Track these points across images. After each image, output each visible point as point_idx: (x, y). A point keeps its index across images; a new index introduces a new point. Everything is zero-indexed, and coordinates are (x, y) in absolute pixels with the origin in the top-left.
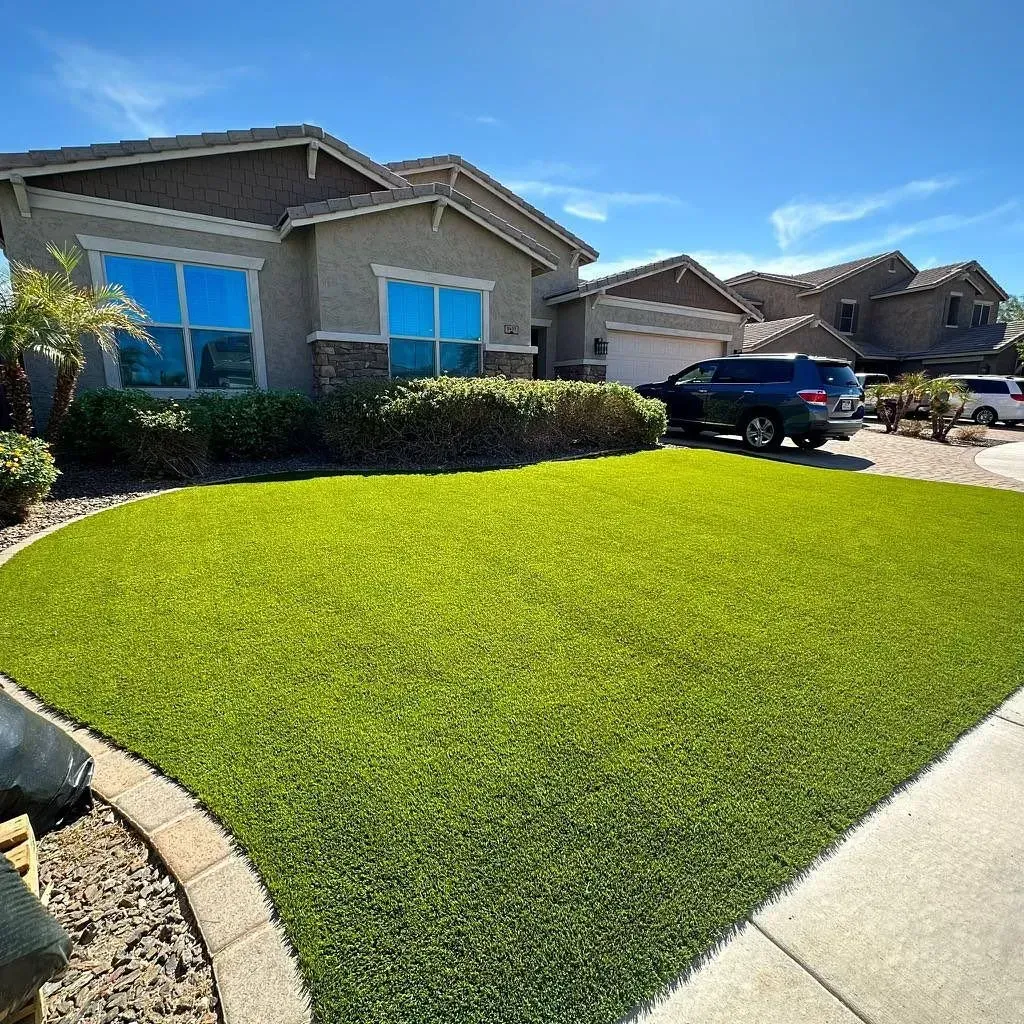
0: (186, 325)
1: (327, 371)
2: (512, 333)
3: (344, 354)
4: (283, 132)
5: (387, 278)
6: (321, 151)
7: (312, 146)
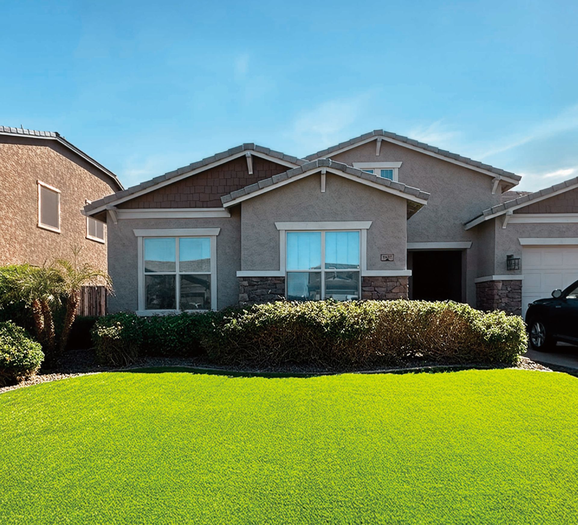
0: (178, 273)
1: (242, 297)
2: (387, 260)
3: (255, 285)
4: (231, 152)
5: (286, 230)
6: (253, 157)
7: (247, 156)
